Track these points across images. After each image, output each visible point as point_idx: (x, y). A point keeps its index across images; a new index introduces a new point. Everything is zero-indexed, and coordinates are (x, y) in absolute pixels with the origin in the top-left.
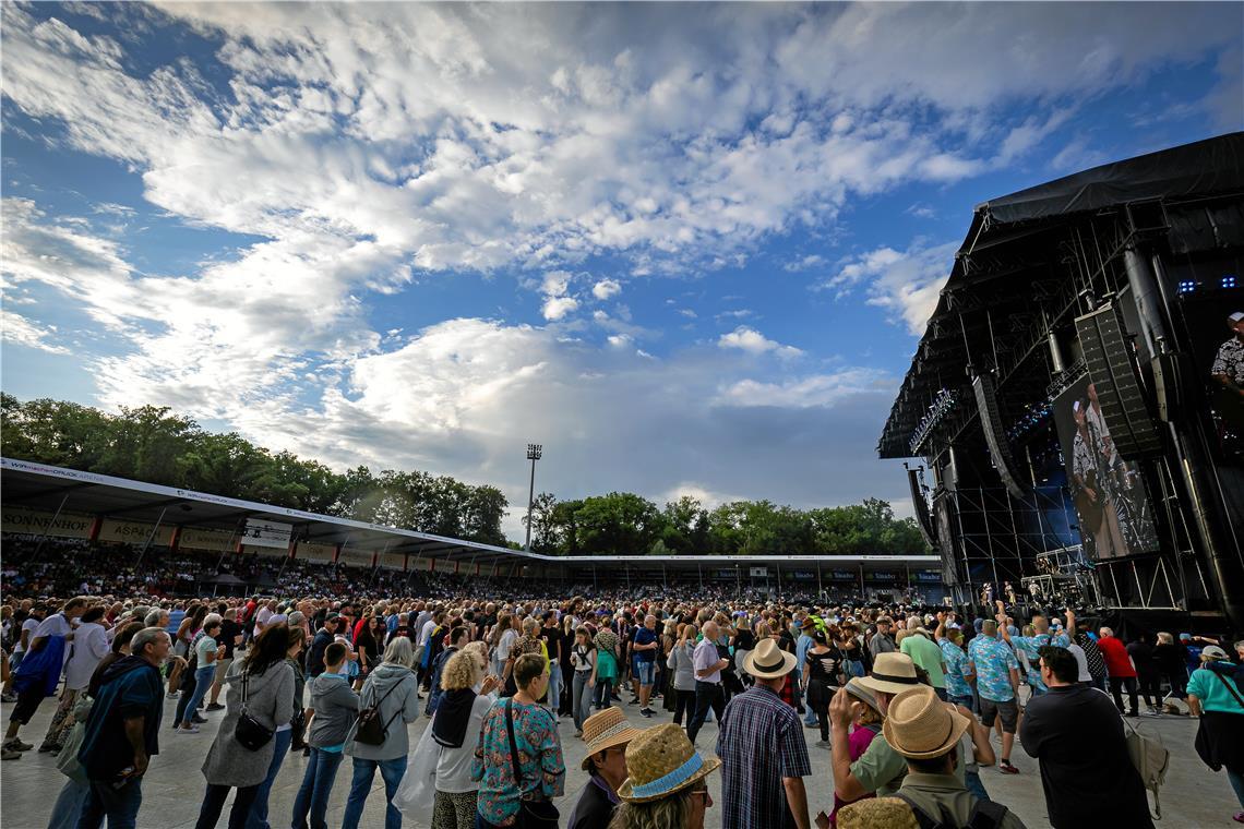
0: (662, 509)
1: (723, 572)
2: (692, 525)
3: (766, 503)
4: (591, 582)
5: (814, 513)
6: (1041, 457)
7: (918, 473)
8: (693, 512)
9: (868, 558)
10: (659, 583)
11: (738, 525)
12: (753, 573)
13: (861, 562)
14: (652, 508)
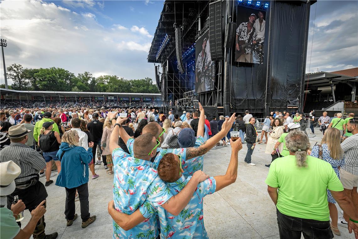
0: (76, 76)
1: (99, 98)
2: (89, 82)
3: (115, 76)
4: (44, 101)
5: (131, 81)
6: (189, 65)
7: (158, 67)
8: (90, 78)
9: (144, 94)
10: (75, 102)
11: (106, 83)
12: (109, 98)
13: (142, 95)
14: (72, 75)
